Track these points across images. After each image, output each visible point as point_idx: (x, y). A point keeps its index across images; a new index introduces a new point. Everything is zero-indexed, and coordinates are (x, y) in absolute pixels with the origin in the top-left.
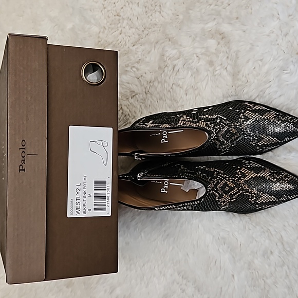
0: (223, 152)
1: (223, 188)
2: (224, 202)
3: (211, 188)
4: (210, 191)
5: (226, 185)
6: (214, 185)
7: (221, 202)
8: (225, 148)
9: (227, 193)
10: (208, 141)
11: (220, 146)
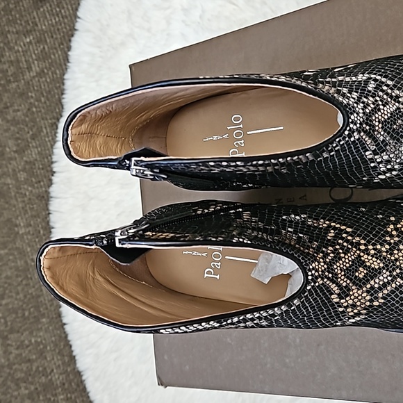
0: (384, 173)
1: (349, 272)
2: (354, 306)
3: (317, 271)
4: (315, 279)
5: (359, 262)
6: (325, 262)
7: (346, 307)
8: (388, 162)
9: (360, 283)
10: (340, 133)
11: (375, 153)
